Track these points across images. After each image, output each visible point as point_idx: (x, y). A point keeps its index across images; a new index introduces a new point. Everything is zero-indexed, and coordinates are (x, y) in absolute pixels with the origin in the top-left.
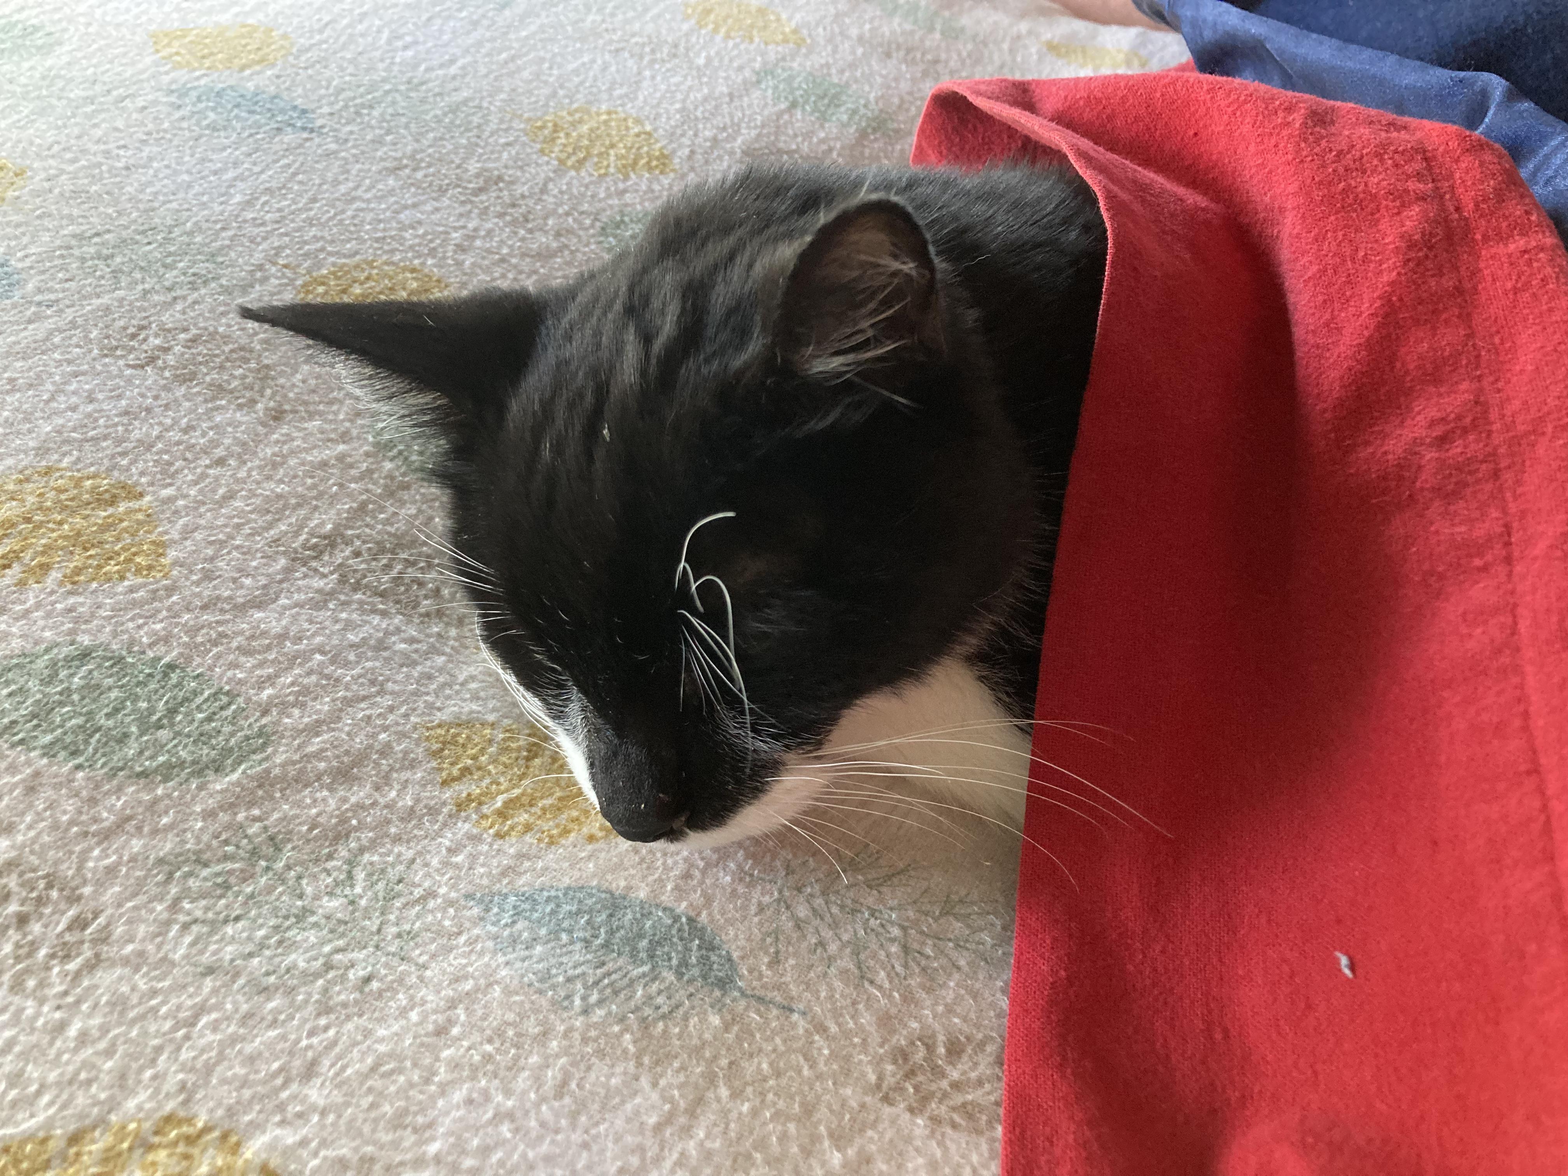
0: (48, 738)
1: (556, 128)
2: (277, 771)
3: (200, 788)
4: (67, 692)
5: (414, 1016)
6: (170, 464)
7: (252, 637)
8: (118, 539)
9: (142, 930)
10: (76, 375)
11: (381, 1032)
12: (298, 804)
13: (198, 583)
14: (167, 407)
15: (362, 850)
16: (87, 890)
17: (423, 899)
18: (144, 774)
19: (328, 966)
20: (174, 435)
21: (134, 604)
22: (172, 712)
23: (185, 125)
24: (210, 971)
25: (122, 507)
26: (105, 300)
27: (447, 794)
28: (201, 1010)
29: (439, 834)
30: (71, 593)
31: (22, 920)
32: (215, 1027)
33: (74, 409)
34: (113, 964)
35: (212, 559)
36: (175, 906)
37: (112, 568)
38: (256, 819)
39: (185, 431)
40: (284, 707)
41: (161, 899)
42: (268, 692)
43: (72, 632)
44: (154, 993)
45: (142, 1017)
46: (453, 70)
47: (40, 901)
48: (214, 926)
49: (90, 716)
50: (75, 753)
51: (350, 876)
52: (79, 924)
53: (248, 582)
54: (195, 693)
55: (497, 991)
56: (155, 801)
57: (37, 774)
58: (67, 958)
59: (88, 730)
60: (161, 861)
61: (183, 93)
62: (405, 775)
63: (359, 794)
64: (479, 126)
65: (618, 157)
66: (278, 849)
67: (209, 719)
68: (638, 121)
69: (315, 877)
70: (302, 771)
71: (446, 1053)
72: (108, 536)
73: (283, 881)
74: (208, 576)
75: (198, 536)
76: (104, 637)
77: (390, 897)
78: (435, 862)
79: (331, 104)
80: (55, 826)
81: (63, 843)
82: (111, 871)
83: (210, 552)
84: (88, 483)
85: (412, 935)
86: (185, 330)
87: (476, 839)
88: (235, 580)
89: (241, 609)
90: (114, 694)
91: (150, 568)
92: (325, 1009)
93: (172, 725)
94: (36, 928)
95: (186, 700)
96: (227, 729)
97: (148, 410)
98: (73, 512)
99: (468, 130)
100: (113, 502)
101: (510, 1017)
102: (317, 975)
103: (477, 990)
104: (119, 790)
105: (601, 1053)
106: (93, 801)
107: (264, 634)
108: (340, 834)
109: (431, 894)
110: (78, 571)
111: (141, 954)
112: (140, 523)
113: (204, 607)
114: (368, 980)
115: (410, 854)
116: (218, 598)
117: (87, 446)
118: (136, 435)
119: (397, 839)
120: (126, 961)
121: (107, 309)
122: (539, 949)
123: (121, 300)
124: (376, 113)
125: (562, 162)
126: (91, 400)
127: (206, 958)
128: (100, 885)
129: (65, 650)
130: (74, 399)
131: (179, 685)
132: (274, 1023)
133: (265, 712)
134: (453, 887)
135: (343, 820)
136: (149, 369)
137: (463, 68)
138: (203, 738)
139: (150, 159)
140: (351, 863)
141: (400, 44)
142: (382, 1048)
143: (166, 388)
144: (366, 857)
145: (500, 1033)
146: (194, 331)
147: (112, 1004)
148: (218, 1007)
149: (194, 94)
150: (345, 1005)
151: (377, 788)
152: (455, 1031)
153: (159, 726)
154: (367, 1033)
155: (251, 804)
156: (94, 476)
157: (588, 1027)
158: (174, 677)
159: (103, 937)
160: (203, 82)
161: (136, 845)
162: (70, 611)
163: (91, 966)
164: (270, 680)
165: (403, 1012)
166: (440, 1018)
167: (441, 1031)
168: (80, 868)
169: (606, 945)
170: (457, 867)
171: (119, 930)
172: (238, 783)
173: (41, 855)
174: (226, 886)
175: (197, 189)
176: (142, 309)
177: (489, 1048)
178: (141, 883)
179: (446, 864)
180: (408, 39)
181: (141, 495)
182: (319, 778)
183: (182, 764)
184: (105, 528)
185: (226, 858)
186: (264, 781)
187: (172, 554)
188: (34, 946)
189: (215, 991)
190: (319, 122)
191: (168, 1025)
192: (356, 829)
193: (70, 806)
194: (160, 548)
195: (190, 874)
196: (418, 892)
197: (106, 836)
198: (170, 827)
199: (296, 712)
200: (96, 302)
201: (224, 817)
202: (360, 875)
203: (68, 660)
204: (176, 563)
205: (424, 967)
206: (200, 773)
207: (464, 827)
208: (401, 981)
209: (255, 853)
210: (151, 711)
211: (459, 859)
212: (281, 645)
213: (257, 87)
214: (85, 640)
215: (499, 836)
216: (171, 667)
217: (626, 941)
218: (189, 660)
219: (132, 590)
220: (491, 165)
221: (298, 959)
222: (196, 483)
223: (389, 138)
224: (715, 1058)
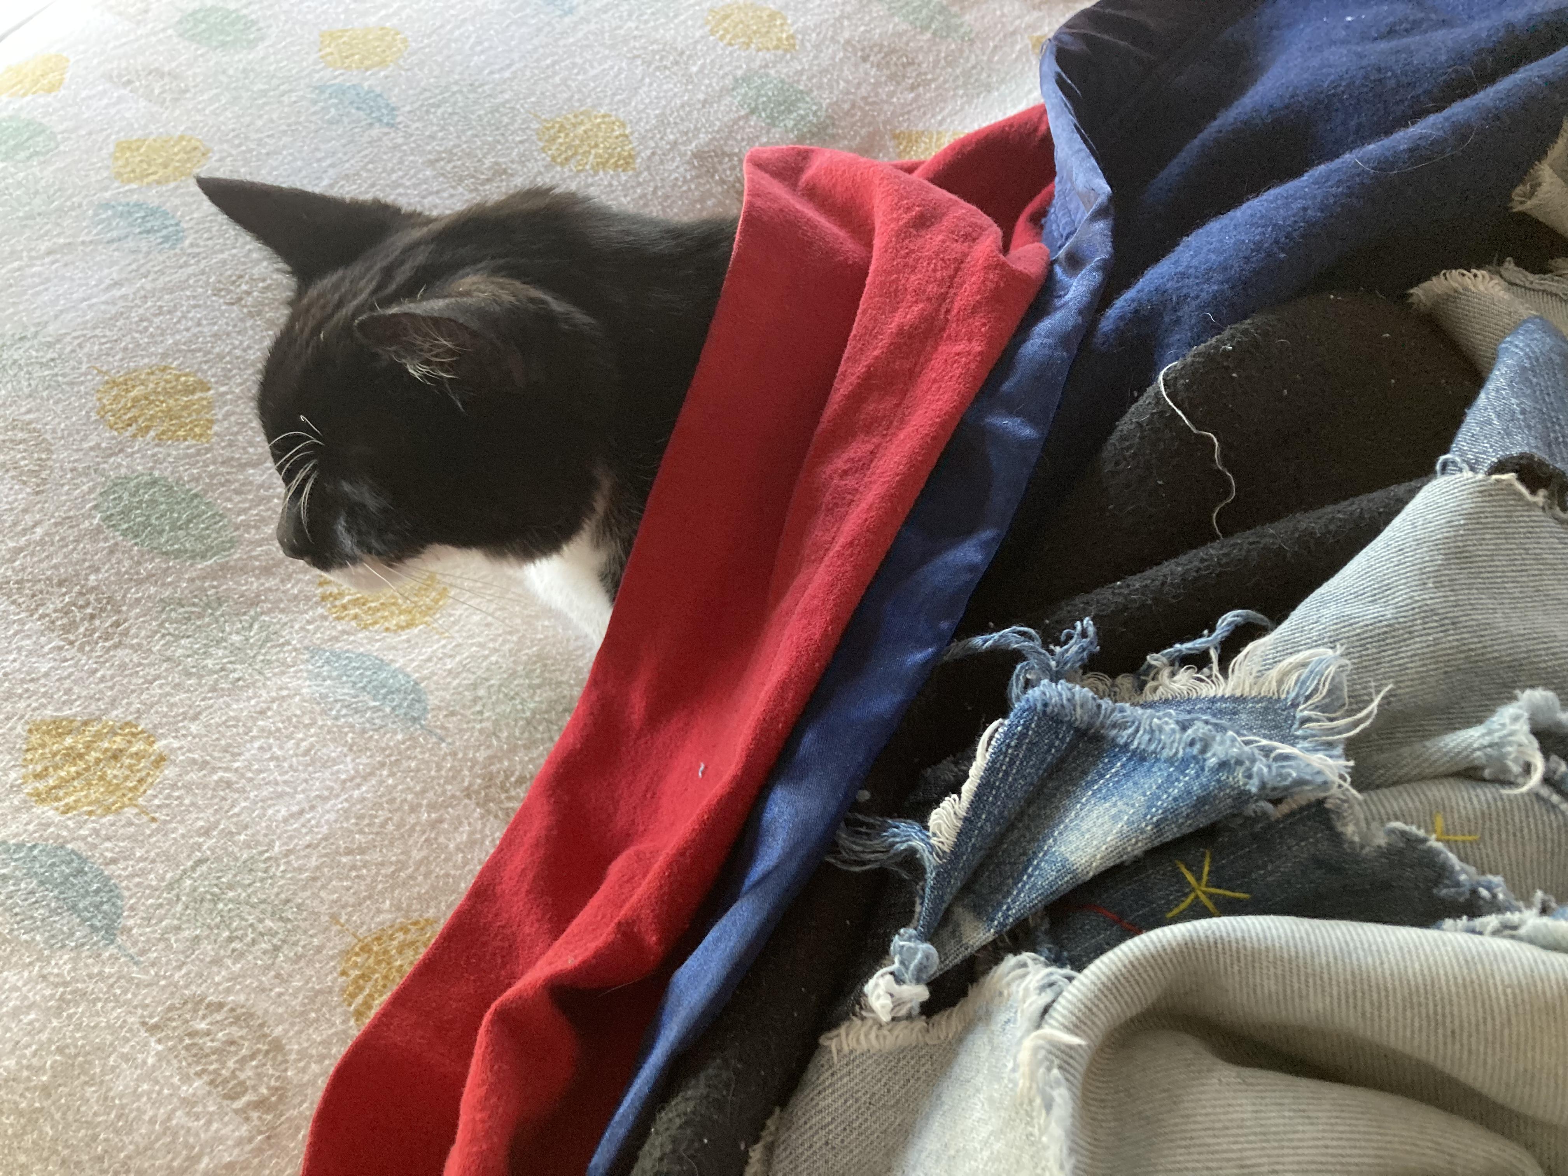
0: (126, 526)
1: (562, 128)
2: (232, 563)
3: (191, 565)
4: (140, 502)
5: (253, 702)
6: (230, 370)
7: (243, 485)
8: (190, 415)
9: (143, 633)
10: (195, 306)
11: (235, 706)
12: (238, 583)
13: (223, 448)
14: (239, 333)
15: (262, 613)
16: (124, 608)
17: (283, 645)
18: (166, 553)
19: (222, 669)
20: (238, 352)
21: (188, 456)
22: (189, 521)
24: (168, 659)
25: (197, 396)
26: (225, 255)
27: (320, 590)
28: (157, 677)
29: (306, 612)
30: (157, 445)
32: (161, 686)
33: (187, 330)
34: (126, 647)
35: (237, 433)
36: (161, 625)
37: (181, 433)
38: (214, 587)
39: (245, 350)
40: (247, 526)
41: (156, 619)
42: (242, 517)
43: (152, 468)
44: (140, 664)
45: (131, 675)
46: (507, 74)
47: (102, 610)
48: (177, 638)
49: (148, 517)
50: (136, 536)
51: (251, 626)
52: (117, 624)
53: (251, 450)
54: (204, 512)
55: (297, 698)
56: (169, 568)
57: (116, 544)
58: (106, 640)
59: (145, 525)
60: (162, 600)
61: (321, 89)
62: (301, 576)
63: (272, 583)
64: (506, 126)
65: (597, 156)
66: (220, 605)
67: (207, 528)
68: (623, 125)
69: (233, 623)
70: (246, 565)
71: (260, 723)
72: (185, 414)
73: (217, 621)
74: (231, 444)
75: (233, 419)
76: (166, 474)
77: (267, 639)
78: (297, 627)
79: (412, 103)
80: (118, 573)
81: (119, 582)
82: (138, 600)
83: (235, 429)
84: (183, 379)
85: (269, 662)
86: (264, 280)
87: (324, 618)
88: (244, 448)
89: (243, 467)
90: (163, 507)
91: (201, 435)
92: (213, 689)
93: (187, 528)
94: (97, 622)
95: (199, 516)
96: (214, 535)
97: (228, 334)
98: (171, 396)
99: (498, 129)
100: (193, 392)
101: (298, 712)
102: (216, 672)
103: (288, 696)
104: (152, 560)
105: (334, 740)
106: (139, 563)
107: (251, 483)
108: (254, 603)
109: (288, 643)
110: (163, 433)
111: (140, 645)
112: (204, 407)
113: (223, 463)
114: (239, 679)
115: (285, 619)
116: (232, 458)
117: (189, 355)
118: (217, 350)
119: (282, 611)
120: (132, 647)
121: (224, 262)
122: (328, 682)
123: (234, 256)
124: (440, 111)
125: (554, 158)
126: (199, 324)
127: (169, 653)
128: (131, 607)
129: (147, 478)
130: (190, 323)
131: (197, 507)
132: (188, 691)
133: (237, 529)
134: (300, 642)
135: (258, 596)
136: (235, 307)
137: (515, 72)
138: (200, 538)
140: (254, 619)
141: (479, 48)
142: (232, 714)
143: (242, 320)
144: (263, 618)
145: (289, 719)
146: (269, 282)
147: (120, 666)
148: (166, 678)
149: (329, 91)
150: (222, 689)
151: (282, 581)
152: (269, 713)
153: (180, 528)
154: (228, 705)
155: (214, 579)
156: (186, 375)
157: (334, 725)
158: (196, 502)
159: (125, 633)
160: (337, 81)
161: (153, 590)
162: (153, 455)
163: (116, 647)
164: (245, 511)
165: (249, 699)
166: (264, 705)
167: (262, 712)
168: (124, 596)
169: (364, 688)
170: (308, 631)
171: (133, 631)
172: (210, 566)
173: (108, 587)
174: (189, 619)
177: (280, 725)
178: (150, 609)
179: (302, 628)
180: (486, 44)
181: (209, 389)
182: (253, 570)
183: (186, 551)
184: (185, 407)
185: (194, 605)
186: (224, 567)
187: (216, 428)
188: (94, 631)
189: (166, 670)
190: (399, 119)
191: (141, 681)
192: (264, 601)
193: (127, 563)
194: (211, 422)
195: (174, 610)
196: (282, 640)
197: (140, 582)
198: (172, 583)
199: (253, 531)
200: (221, 256)
201: (198, 583)
202: (256, 626)
203: (146, 483)
204: (216, 434)
205: (269, 679)
206: (193, 557)
207: (320, 610)
208: (253, 684)
209: (208, 605)
210: (179, 518)
211: (310, 627)
212: (258, 490)
213: (370, 86)
214: (156, 474)
215: (338, 619)
216: (196, 496)
217: (374, 687)
218: (206, 492)
219: (188, 447)
220: (501, 160)
221: (210, 663)
222: (241, 384)
223: (440, 134)
224: (390, 755)
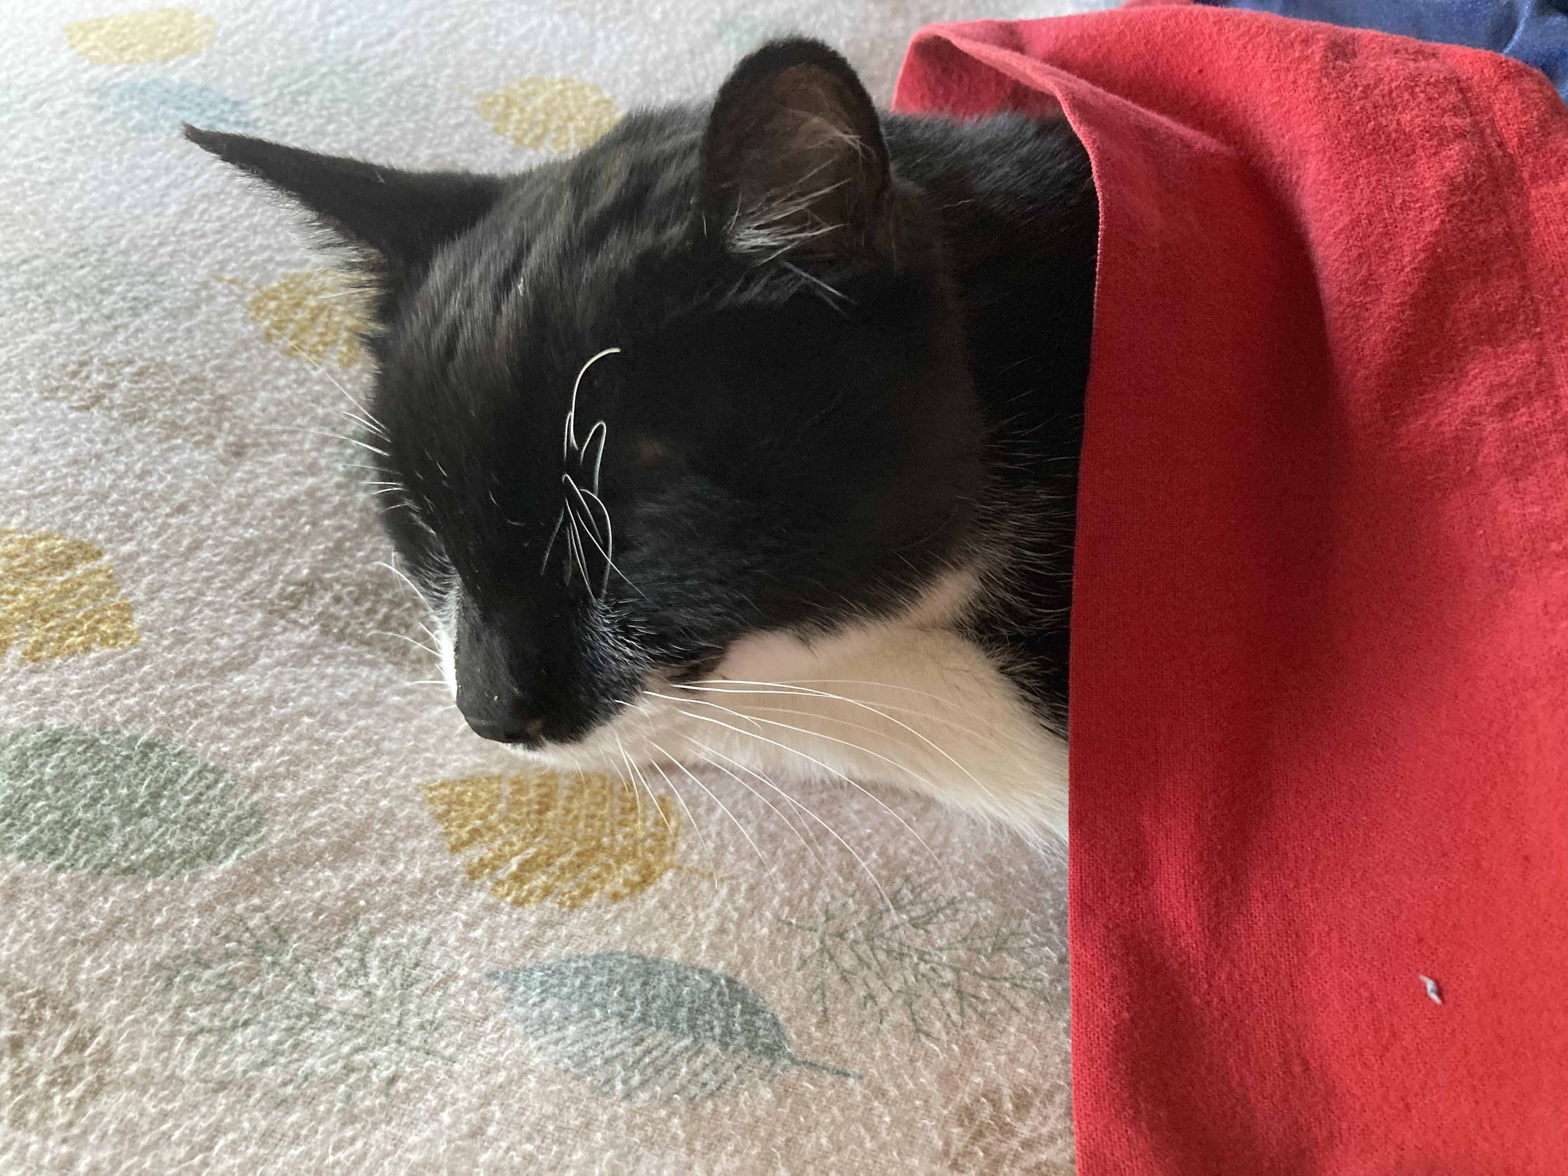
0: (25, 837)
1: (509, 103)
2: (274, 853)
3: (193, 879)
4: (40, 784)
5: (446, 1117)
6: (127, 516)
7: (234, 704)
8: (79, 607)
9: (145, 1046)
10: (16, 423)
11: (412, 1139)
12: (301, 888)
13: (169, 649)
14: (118, 451)
15: (373, 933)
16: (82, 1006)
17: (443, 983)
18: (130, 870)
19: (349, 1069)
20: (129, 483)
21: (104, 678)
22: (155, 796)
23: (109, 128)
24: (222, 1085)
25: (80, 569)
27: (458, 862)
28: (217, 1131)
29: (453, 907)
30: (33, 672)
31: (16, 1045)
32: (233, 1149)
33: (17, 462)
34: (118, 1087)
35: (183, 620)
36: (177, 1016)
37: (75, 639)
38: (257, 909)
39: (141, 477)
40: (275, 780)
41: (161, 1008)
42: (257, 764)
43: (40, 716)
44: (164, 1116)
45: (155, 1144)
47: (33, 1023)
48: (223, 1034)
49: (67, 809)
50: (53, 853)
51: (363, 963)
52: (78, 1044)
53: (223, 642)
54: (178, 773)
55: (532, 1082)
56: (147, 898)
57: (15, 880)
58: (68, 1084)
59: (65, 826)
60: (158, 966)
61: (103, 92)
62: (412, 844)
63: (365, 870)
64: (426, 107)
65: (578, 130)
66: (283, 941)
67: (196, 801)
68: (596, 89)
69: (325, 968)
70: (301, 850)
71: (484, 1158)
72: (67, 604)
73: (292, 976)
74: (180, 639)
75: (165, 595)
76: (74, 719)
77: (408, 984)
78: (452, 940)
79: (265, 93)
80: (41, 937)
81: (51, 955)
82: (106, 982)
83: (179, 612)
84: (41, 545)
85: (435, 1026)
87: (492, 909)
88: (209, 642)
89: (220, 673)
90: (90, 782)
91: (117, 636)
92: (349, 1119)
93: (157, 811)
94: (31, 1053)
95: (170, 781)
96: (216, 811)
97: (98, 457)
98: (28, 580)
99: (415, 112)
100: (69, 564)
101: (548, 1109)
102: (338, 1080)
103: (510, 1081)
104: (106, 890)
105: (649, 1142)
106: (78, 905)
107: (246, 699)
108: (349, 919)
109: (451, 977)
110: (39, 646)
111: (146, 1073)
112: (102, 586)
113: (180, 675)
114: (392, 1080)
115: (424, 933)
116: (194, 663)
117: (36, 503)
118: (88, 486)
119: (409, 917)
120: (131, 1083)
121: (43, 346)
122: (572, 1029)
123: (57, 334)
124: (314, 99)
125: (518, 140)
126: (35, 451)
127: (217, 1072)
128: (95, 999)
129: (35, 737)
130: (17, 451)
131: (160, 766)
132: (296, 1140)
133: (256, 788)
134: (474, 966)
135: (350, 902)
136: (94, 410)
137: (403, 41)
138: (191, 823)
139: (76, 170)
140: (363, 949)
141: (332, 19)
142: (414, 1157)
143: (114, 430)
144: (378, 941)
145: (539, 1128)
146: (140, 363)
147: (121, 1133)
148: (235, 1126)
149: (116, 92)
150: (370, 1112)
151: (383, 862)
152: (491, 1130)
153: (143, 815)
154: (398, 1142)
155: (251, 892)
156: (46, 537)
157: (633, 1113)
158: (154, 758)
159: (104, 1058)
160: (124, 77)
161: (130, 950)
162: (34, 691)
163: (94, 1092)
164: (258, 750)
165: (434, 1114)
166: (474, 1117)
167: (476, 1133)
168: (72, 982)
169: (643, 1019)
170: (476, 942)
171: (120, 1049)
172: (234, 871)
173: (29, 971)
174: (231, 988)
175: (128, 201)
176: (81, 343)
177: (529, 1147)
178: (139, 993)
179: (463, 940)
180: (341, 13)
181: (100, 554)
182: (320, 857)
183: (171, 855)
184: (64, 594)
185: (229, 955)
186: (261, 865)
187: (139, 618)
188: (31, 1074)
189: (229, 1109)
190: (254, 115)
191: (182, 1151)
192: (365, 910)
193: (54, 913)
194: (126, 610)
195: (191, 978)
196: (438, 975)
197: (96, 943)
198: (167, 925)
199: (289, 784)
200: (32, 338)
201: (221, 910)
202: (374, 963)
203: (38, 748)
204: (146, 627)
205: (452, 1060)
206: (190, 863)
207: (479, 897)
208: (428, 1078)
209: (258, 948)
210: (133, 797)
211: (478, 933)
212: (265, 710)
213: (183, 79)
214: (53, 723)
215: (518, 903)
216: (150, 746)
217: (665, 1012)
218: (168, 735)
219: (99, 663)
221: (315, 1063)
222: (157, 535)
224: (771, 1136)
